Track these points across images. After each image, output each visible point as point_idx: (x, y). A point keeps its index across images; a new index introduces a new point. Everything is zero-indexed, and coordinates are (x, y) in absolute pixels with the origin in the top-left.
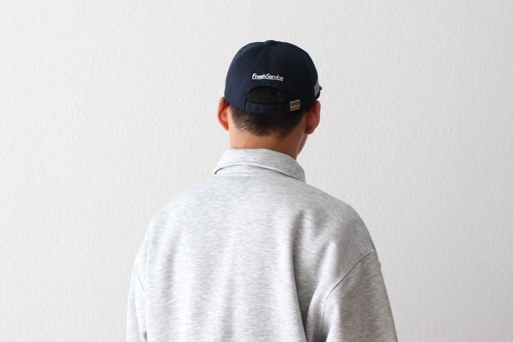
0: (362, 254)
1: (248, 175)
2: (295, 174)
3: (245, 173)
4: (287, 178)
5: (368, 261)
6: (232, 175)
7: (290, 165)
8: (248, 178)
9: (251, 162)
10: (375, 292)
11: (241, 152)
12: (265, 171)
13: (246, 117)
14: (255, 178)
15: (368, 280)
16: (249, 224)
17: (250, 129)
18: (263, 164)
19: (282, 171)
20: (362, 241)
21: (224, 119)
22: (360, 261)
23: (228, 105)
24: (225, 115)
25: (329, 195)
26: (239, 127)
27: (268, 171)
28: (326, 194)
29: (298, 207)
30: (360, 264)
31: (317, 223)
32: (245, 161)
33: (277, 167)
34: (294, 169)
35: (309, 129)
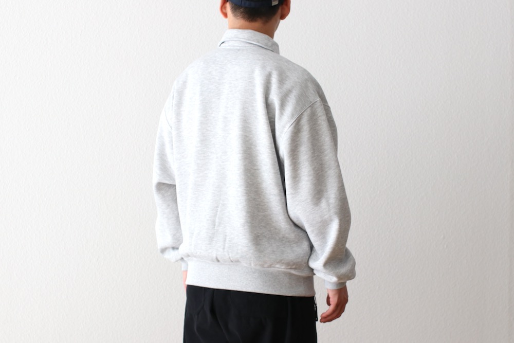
0: (311, 102)
1: (239, 48)
2: (270, 47)
3: (237, 46)
4: (264, 50)
5: (315, 106)
6: (228, 47)
7: (267, 41)
8: (239, 50)
9: (241, 38)
10: (321, 126)
11: (235, 31)
12: (250, 45)
13: (242, 10)
14: (243, 50)
15: (316, 119)
16: (237, 80)
17: (243, 17)
18: (248, 40)
19: (261, 45)
20: (311, 93)
21: (224, 11)
22: (309, 107)
23: (227, 1)
24: (225, 8)
25: (291, 62)
26: (235, 16)
27: (252, 45)
28: (289, 61)
29: (268, 69)
30: (310, 108)
31: (280, 81)
32: (237, 38)
33: (258, 42)
34: (270, 44)
35: (283, 17)
